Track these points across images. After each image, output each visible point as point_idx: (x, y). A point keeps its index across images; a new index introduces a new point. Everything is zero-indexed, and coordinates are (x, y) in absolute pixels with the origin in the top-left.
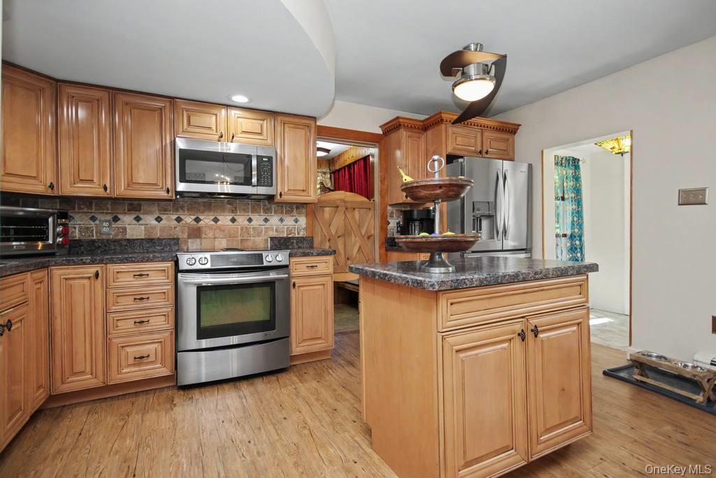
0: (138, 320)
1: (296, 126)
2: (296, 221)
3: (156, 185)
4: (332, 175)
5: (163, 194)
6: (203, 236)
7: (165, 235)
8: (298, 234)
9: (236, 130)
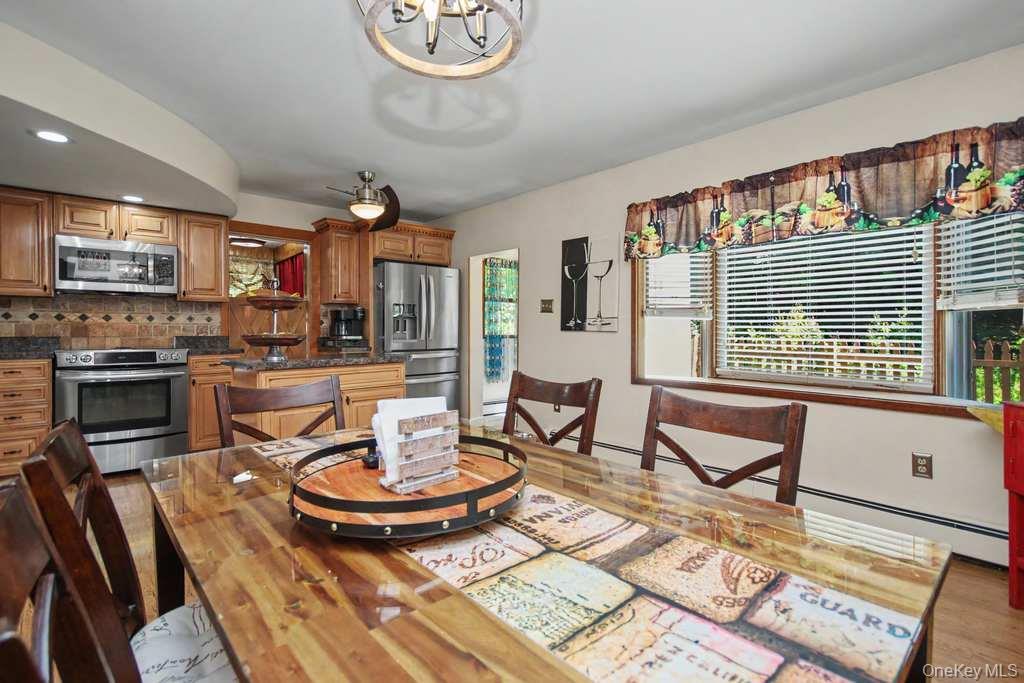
0: (7, 417)
1: (204, 225)
2: (209, 320)
3: (31, 281)
4: (278, 267)
5: (39, 291)
6: (91, 334)
7: (41, 333)
8: (211, 332)
9: (130, 227)
